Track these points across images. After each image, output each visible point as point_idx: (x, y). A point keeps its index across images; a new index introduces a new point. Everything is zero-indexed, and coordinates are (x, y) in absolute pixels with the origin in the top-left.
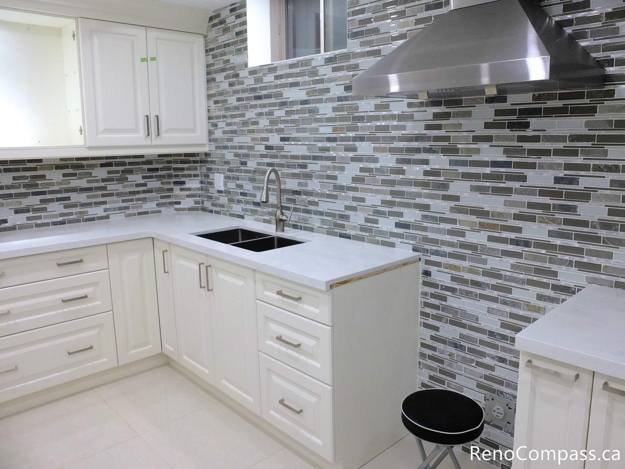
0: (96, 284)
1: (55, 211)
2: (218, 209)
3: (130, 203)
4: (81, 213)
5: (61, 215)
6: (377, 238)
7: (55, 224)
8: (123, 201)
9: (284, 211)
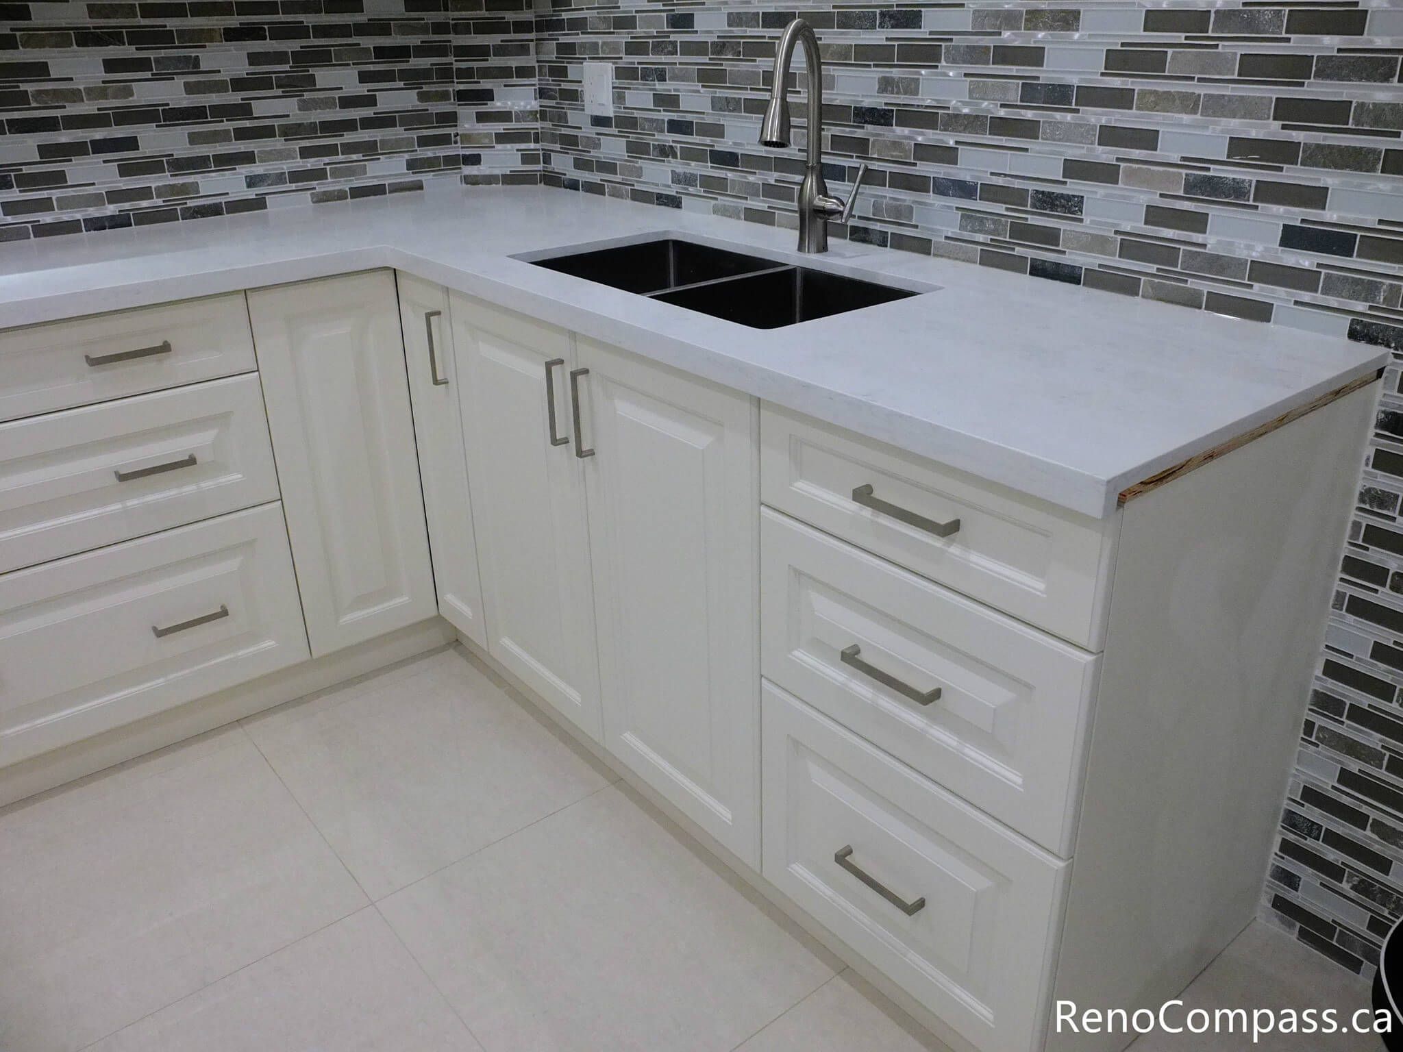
0: (221, 419)
1: (93, 184)
2: (595, 177)
3: (327, 159)
4: (173, 190)
5: (115, 196)
6: (1192, 284)
7: (97, 224)
8: (306, 153)
9: (830, 184)
